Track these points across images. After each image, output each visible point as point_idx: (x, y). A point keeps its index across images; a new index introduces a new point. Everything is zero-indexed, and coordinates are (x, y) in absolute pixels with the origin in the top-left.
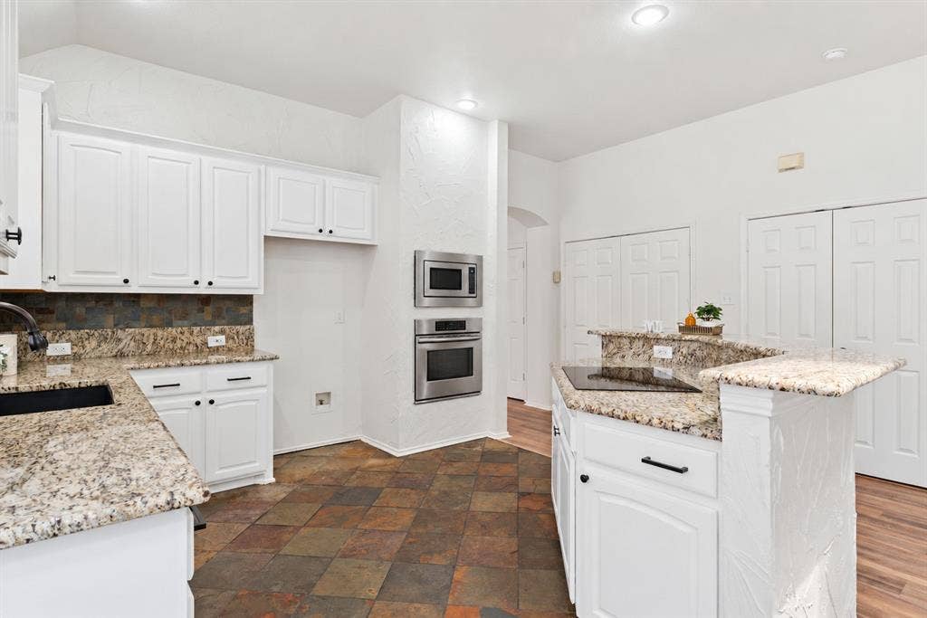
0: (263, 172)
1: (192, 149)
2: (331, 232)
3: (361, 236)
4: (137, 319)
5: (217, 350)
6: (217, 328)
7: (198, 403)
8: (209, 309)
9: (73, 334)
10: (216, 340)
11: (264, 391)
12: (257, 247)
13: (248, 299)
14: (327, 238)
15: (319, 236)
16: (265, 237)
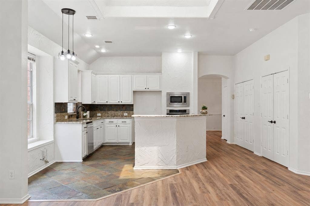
0: (132, 76)
1: (118, 74)
2: (148, 88)
3: (157, 89)
4: (111, 109)
5: (126, 116)
6: (126, 112)
7: (116, 126)
8: (124, 108)
9: (101, 112)
10: (126, 114)
11: (129, 125)
12: (131, 94)
13: (132, 105)
14: (147, 90)
15: (145, 90)
16: (133, 91)
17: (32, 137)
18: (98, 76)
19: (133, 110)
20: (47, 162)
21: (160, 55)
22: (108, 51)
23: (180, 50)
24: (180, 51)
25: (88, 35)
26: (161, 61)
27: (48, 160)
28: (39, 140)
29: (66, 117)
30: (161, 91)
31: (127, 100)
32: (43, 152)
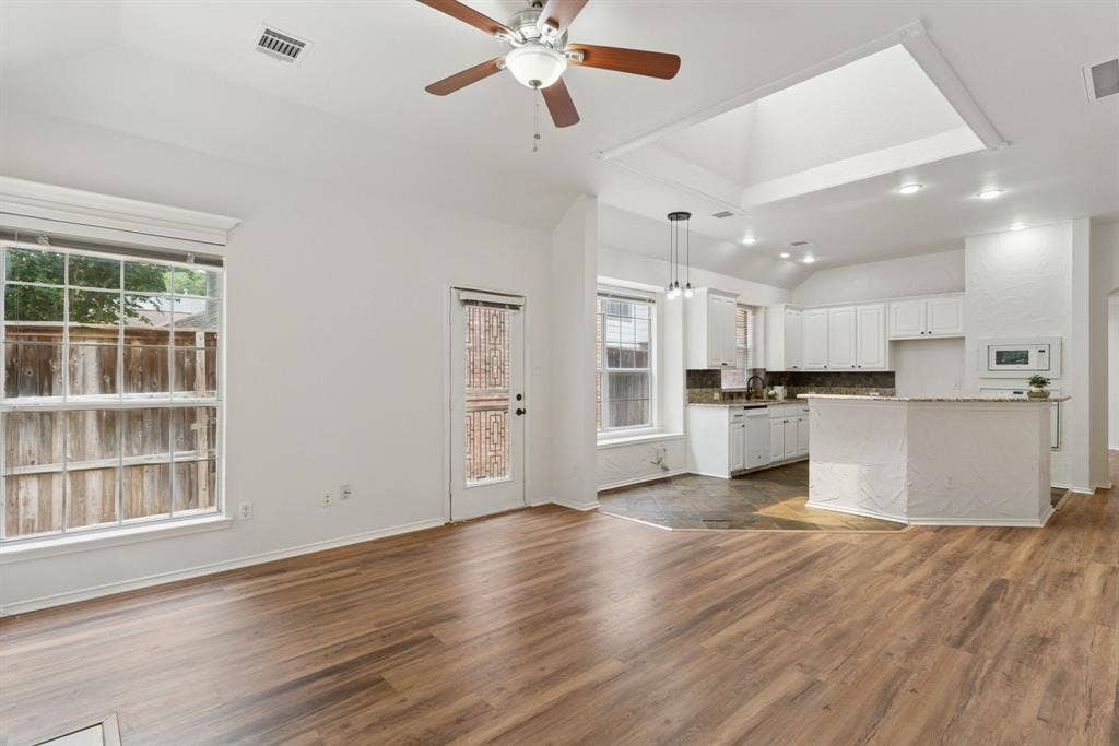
0: (887, 306)
2: (930, 333)
3: (954, 332)
4: (839, 383)
8: (871, 379)
12: (884, 347)
13: (891, 375)
14: (928, 336)
15: (923, 337)
16: (890, 341)
17: (652, 426)
18: (805, 312)
19: (893, 386)
20: (665, 469)
21: (960, 245)
22: (819, 259)
23: (1019, 223)
24: (1018, 226)
25: (749, 240)
26: (962, 260)
27: (668, 466)
28: (661, 432)
29: (717, 396)
30: (963, 338)
31: (877, 361)
32: (658, 451)
